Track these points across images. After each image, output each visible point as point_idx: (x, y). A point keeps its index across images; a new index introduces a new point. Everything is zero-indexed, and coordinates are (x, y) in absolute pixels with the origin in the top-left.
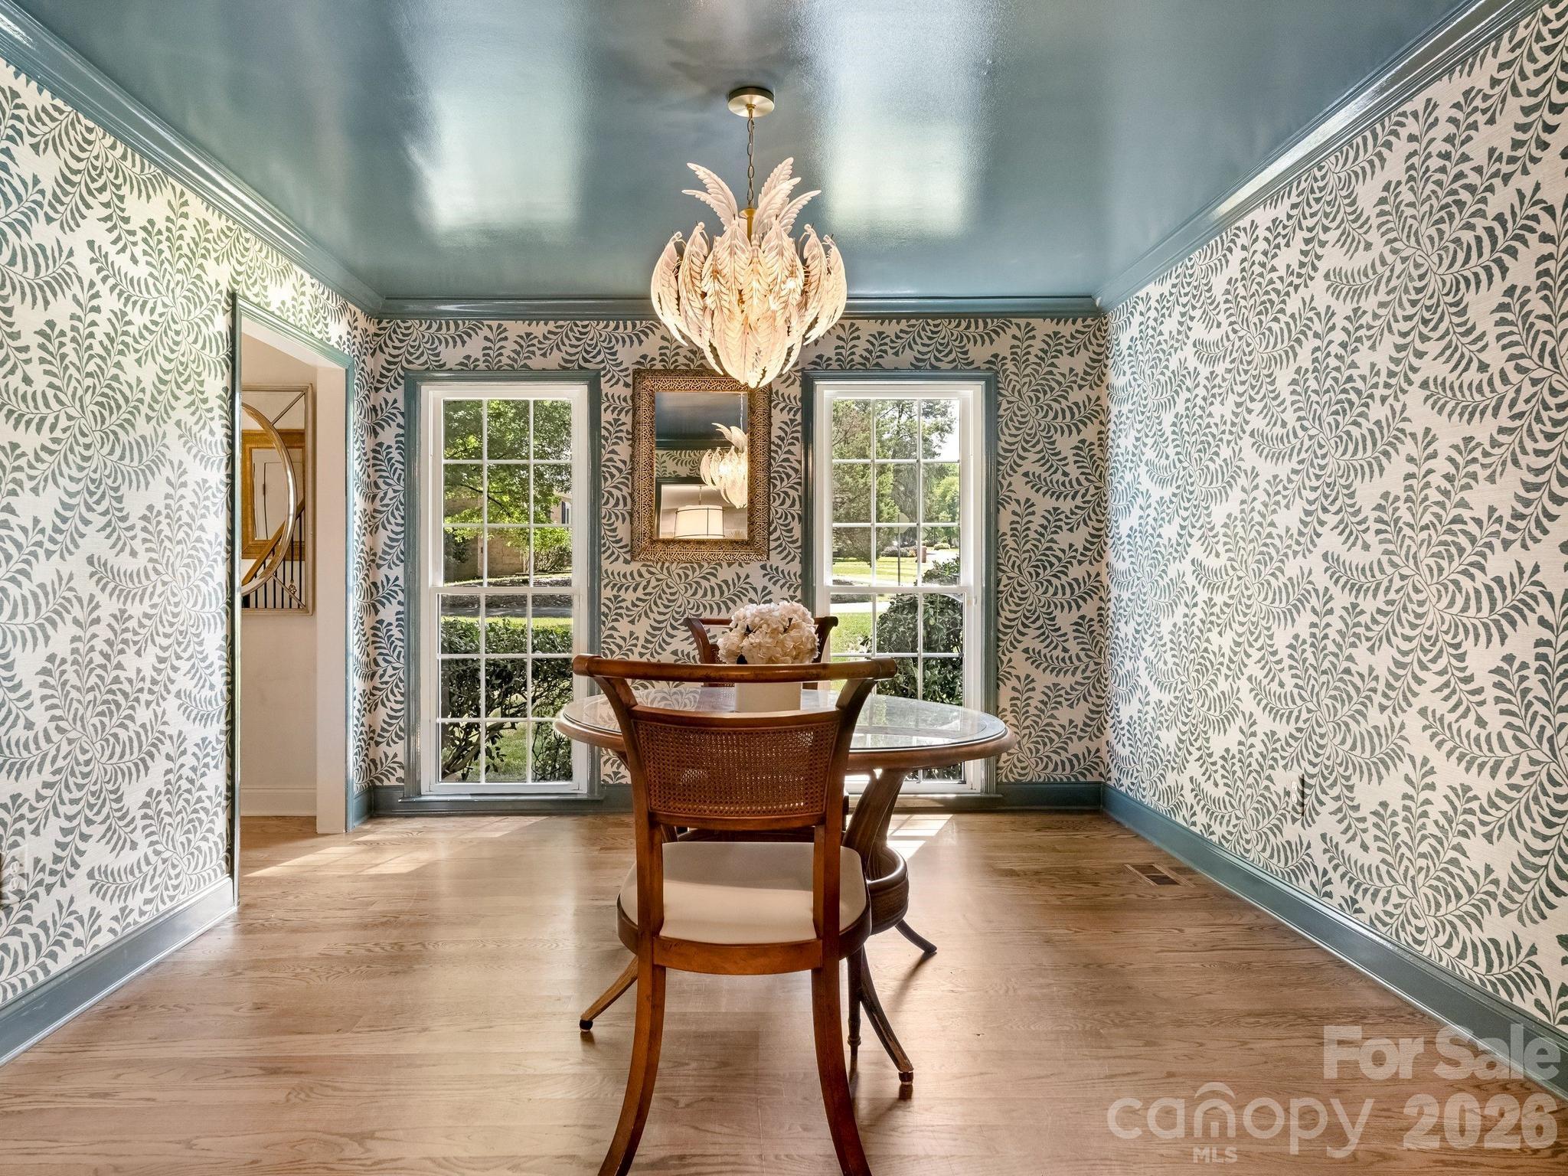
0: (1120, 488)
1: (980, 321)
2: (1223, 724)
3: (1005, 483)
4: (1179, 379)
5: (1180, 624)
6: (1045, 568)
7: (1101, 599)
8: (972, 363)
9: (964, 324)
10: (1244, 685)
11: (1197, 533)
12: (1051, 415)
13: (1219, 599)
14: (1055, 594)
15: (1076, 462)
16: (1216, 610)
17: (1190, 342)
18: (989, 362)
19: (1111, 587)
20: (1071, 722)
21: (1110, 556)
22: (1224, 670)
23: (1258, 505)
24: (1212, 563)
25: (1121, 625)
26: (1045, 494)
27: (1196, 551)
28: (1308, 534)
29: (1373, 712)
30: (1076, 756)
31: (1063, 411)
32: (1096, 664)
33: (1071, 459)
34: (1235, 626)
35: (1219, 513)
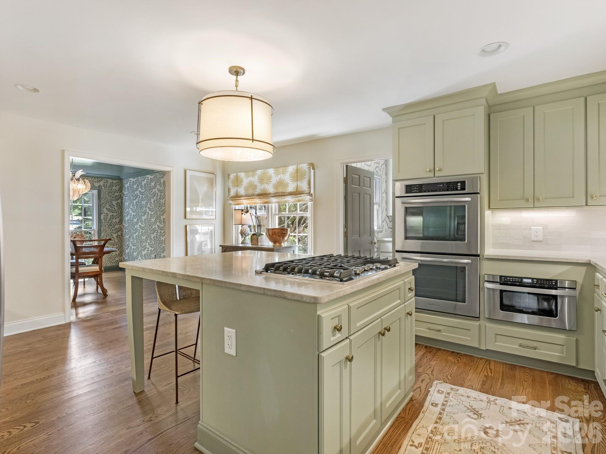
0: (125, 212)
1: (97, 179)
2: (144, 250)
3: (102, 210)
4: (136, 196)
5: (137, 235)
6: (110, 226)
7: (122, 231)
8: (95, 186)
9: (93, 179)
10: (147, 244)
11: (140, 221)
12: (112, 197)
13: (143, 231)
14: (113, 231)
15: (117, 206)
16: (143, 233)
17: (139, 191)
18: (99, 186)
19: (124, 229)
20: (116, 254)
21: (124, 224)
22: (144, 242)
23: (149, 218)
24: (142, 226)
25: (126, 236)
26: (110, 212)
27: (140, 224)
28: (155, 223)
29: (163, 245)
30: (117, 261)
31: (114, 197)
32: (121, 243)
33: (116, 206)
34: (146, 235)
35: (143, 218)
